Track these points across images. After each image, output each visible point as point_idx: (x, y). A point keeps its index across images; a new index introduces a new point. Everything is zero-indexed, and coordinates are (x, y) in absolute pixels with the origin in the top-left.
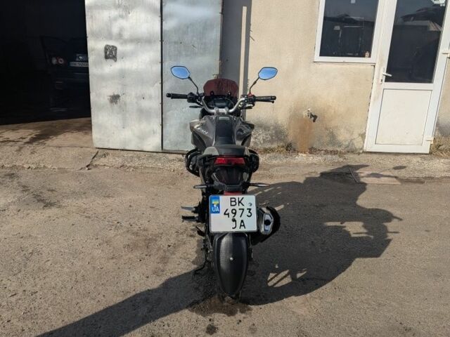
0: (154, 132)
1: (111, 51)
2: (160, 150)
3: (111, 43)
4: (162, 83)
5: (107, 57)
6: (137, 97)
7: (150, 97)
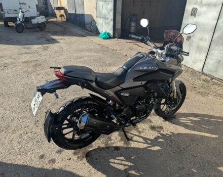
0: (201, 61)
1: (194, 12)
2: (201, 72)
3: (196, 6)
4: (214, 32)
5: (192, 15)
6: (199, 39)
7: (205, 40)
